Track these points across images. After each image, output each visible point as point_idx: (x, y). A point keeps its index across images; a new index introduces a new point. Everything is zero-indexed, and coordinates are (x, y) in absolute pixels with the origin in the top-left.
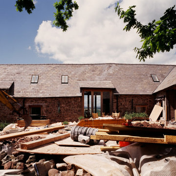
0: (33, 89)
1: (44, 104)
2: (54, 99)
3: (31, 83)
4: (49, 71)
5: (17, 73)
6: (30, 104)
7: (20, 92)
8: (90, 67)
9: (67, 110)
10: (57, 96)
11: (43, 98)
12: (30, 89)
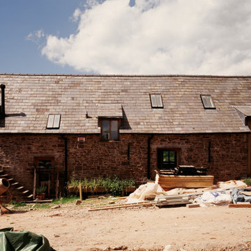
0: (160, 118)
1: (184, 146)
2: (201, 136)
3: (153, 108)
4: (176, 88)
5: (123, 91)
6: (160, 146)
7: (139, 124)
8: (242, 82)
9: (223, 157)
10: (207, 132)
11: (183, 134)
12: (155, 119)
